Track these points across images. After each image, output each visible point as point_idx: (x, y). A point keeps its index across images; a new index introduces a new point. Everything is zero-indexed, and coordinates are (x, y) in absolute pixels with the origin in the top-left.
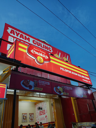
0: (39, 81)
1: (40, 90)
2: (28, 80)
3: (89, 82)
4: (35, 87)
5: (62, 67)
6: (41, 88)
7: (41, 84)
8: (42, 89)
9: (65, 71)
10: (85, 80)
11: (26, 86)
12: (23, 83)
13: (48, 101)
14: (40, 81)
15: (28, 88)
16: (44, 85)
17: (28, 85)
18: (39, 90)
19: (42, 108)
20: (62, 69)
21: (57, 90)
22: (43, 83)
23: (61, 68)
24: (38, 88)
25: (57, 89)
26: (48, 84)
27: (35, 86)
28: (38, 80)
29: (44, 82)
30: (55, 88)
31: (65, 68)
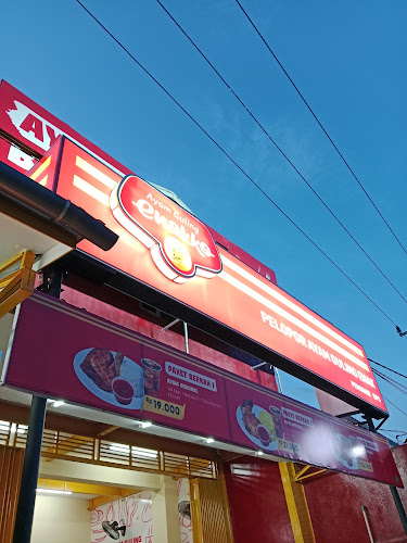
0: (167, 364)
1: (174, 416)
2: (114, 354)
3: (376, 397)
4: (150, 398)
5: (269, 312)
6: (175, 406)
7: (177, 384)
8: (182, 409)
9: (281, 331)
10: (358, 387)
11: (101, 384)
12: (86, 366)
13: (163, 490)
14: (173, 365)
15: (110, 398)
16: (192, 389)
17: (111, 378)
18: (169, 414)
19: (123, 528)
20: (271, 322)
21: (250, 425)
22: (187, 379)
23: (265, 317)
24: (163, 402)
25: (249, 416)
26: (210, 388)
27: (147, 391)
28: (162, 358)
29: (189, 372)
30: (239, 413)
31: (280, 319)
